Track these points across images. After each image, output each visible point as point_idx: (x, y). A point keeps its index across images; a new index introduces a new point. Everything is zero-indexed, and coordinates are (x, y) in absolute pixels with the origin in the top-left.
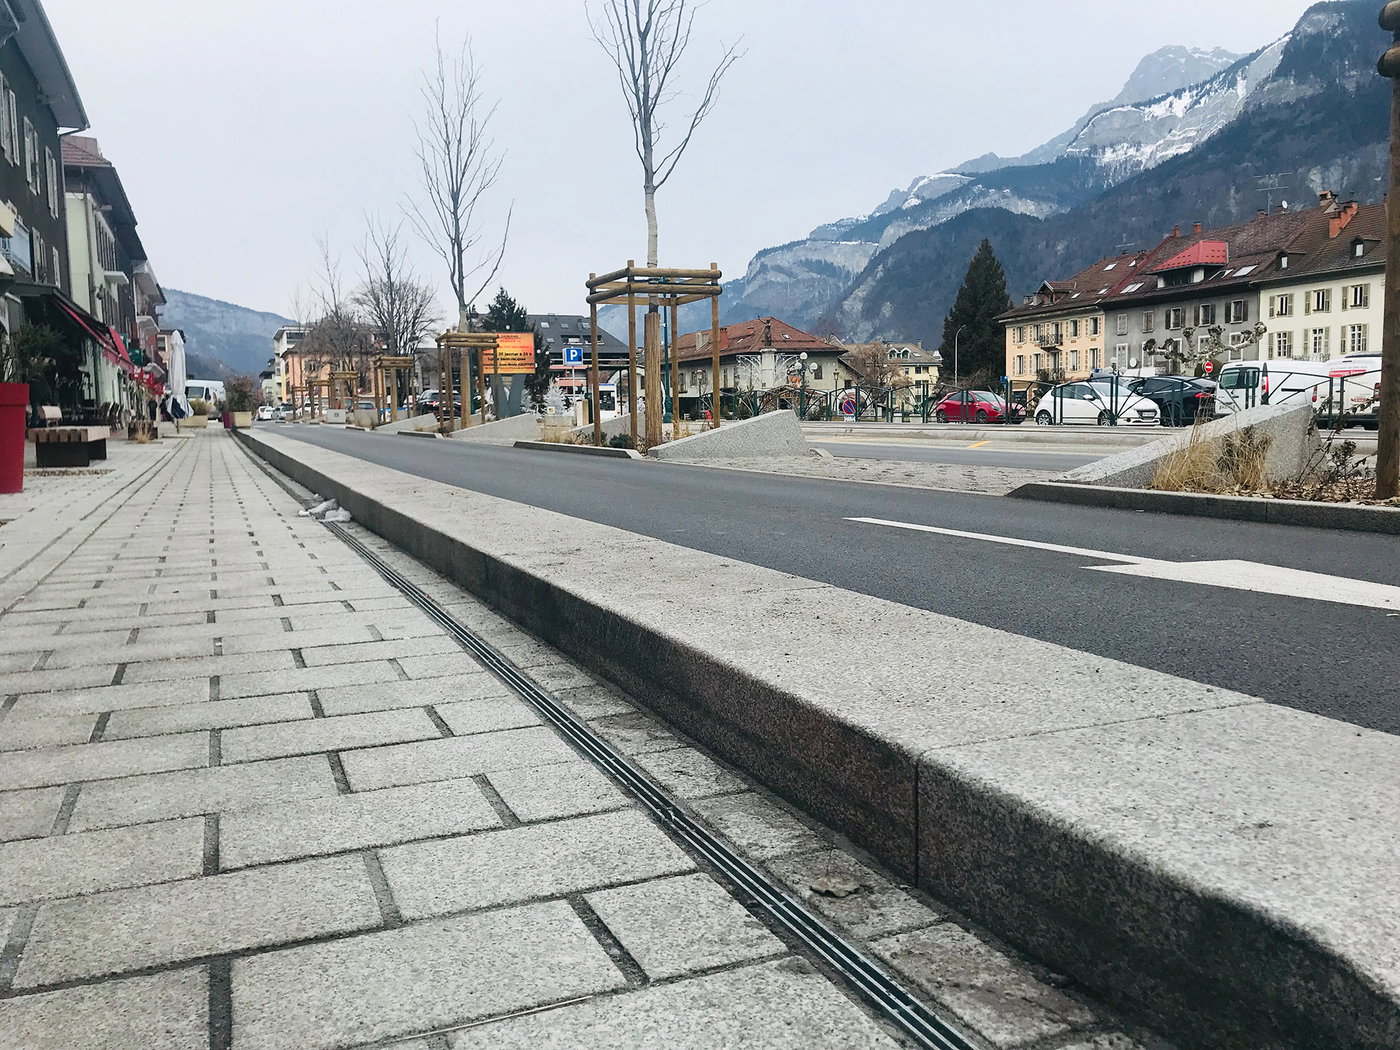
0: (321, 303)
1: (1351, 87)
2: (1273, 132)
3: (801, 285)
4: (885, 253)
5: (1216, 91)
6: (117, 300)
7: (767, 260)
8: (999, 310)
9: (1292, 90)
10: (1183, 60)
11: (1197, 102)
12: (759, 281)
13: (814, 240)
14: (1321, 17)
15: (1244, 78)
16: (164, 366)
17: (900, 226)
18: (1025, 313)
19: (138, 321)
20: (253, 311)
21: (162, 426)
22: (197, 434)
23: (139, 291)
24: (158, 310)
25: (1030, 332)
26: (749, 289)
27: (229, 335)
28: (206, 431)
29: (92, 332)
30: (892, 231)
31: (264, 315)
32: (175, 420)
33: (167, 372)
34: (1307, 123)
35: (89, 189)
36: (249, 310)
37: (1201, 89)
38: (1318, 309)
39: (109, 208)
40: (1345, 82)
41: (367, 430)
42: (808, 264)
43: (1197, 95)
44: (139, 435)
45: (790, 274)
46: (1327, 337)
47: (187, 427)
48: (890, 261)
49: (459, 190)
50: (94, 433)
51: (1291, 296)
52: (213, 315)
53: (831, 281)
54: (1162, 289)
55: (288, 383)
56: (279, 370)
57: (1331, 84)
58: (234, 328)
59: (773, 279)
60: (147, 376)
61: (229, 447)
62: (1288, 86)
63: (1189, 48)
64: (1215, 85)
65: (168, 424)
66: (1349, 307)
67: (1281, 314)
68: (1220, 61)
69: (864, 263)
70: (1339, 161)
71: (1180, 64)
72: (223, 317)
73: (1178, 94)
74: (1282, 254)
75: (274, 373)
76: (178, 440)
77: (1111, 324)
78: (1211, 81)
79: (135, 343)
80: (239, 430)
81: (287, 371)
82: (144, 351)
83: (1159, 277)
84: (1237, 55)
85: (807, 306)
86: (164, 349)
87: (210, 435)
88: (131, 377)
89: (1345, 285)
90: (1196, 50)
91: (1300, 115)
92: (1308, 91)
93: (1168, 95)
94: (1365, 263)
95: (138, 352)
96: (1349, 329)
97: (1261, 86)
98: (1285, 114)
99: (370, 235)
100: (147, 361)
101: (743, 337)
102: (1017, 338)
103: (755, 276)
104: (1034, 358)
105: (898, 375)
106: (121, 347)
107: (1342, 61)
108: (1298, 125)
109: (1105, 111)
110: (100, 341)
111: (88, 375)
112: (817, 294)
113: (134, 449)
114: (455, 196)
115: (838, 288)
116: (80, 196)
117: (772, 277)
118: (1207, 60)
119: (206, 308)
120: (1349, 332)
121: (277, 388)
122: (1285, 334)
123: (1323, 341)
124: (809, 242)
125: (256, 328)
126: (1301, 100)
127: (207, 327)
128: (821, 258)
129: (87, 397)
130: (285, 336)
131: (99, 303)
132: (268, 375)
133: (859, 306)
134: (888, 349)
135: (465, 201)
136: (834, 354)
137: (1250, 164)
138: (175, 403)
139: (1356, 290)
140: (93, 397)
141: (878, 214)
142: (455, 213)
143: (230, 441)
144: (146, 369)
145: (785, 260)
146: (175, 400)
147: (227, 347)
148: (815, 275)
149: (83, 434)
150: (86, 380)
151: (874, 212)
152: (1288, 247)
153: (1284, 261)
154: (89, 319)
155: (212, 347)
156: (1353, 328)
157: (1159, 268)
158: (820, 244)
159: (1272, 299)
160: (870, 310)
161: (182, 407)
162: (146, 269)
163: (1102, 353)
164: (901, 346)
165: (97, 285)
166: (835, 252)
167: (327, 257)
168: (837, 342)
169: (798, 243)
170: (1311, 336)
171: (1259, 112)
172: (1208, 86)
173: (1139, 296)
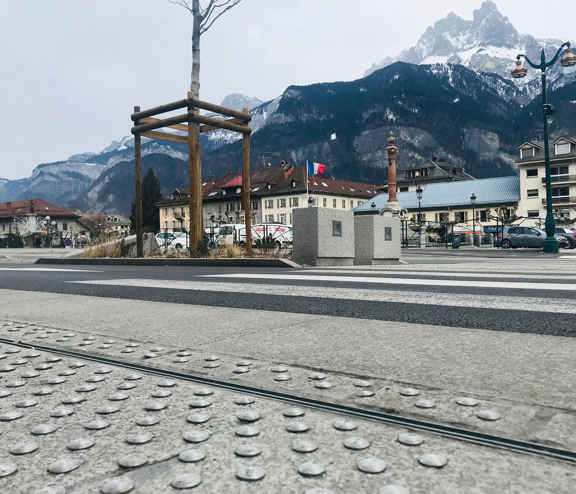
1: (304, 120)
2: (277, 134)
3: (64, 183)
4: (109, 171)
7: (44, 170)
9: (283, 119)
10: (242, 100)
12: (39, 180)
13: (71, 161)
14: (293, 91)
15: (266, 111)
17: (116, 158)
18: (167, 202)
25: (170, 211)
26: (34, 184)
30: (113, 160)
34: (289, 132)
38: (282, 206)
40: (302, 118)
42: (68, 173)
45: (57, 177)
48: (112, 175)
51: (272, 201)
53: (81, 182)
54: (225, 195)
57: (297, 118)
62: (282, 117)
63: (244, 96)
64: (255, 112)
66: (292, 205)
67: (269, 208)
68: (256, 103)
69: (99, 175)
70: (301, 149)
74: (268, 184)
78: (253, 111)
83: (223, 190)
84: (262, 101)
85: (68, 194)
89: (290, 198)
90: (247, 97)
91: (287, 129)
92: (289, 120)
94: (297, 189)
97: (272, 115)
98: (281, 128)
101: (21, 208)
102: (165, 214)
103: (37, 177)
104: (172, 223)
105: (112, 229)
107: (301, 109)
108: (286, 133)
112: (73, 188)
115: (85, 186)
117: (47, 178)
118: (251, 101)
122: (271, 215)
123: (284, 218)
124: (68, 163)
126: (287, 123)
128: (75, 170)
133: (96, 196)
134: (106, 217)
137: (269, 146)
139: (294, 199)
141: (105, 152)
145: (55, 170)
148: (72, 179)
152: (271, 181)
153: (269, 186)
157: (224, 186)
158: (74, 164)
159: (266, 201)
160: (102, 197)
164: (113, 216)
166: (83, 168)
168: (78, 213)
169: (62, 162)
170: (280, 217)
171: (271, 125)
173: (215, 198)
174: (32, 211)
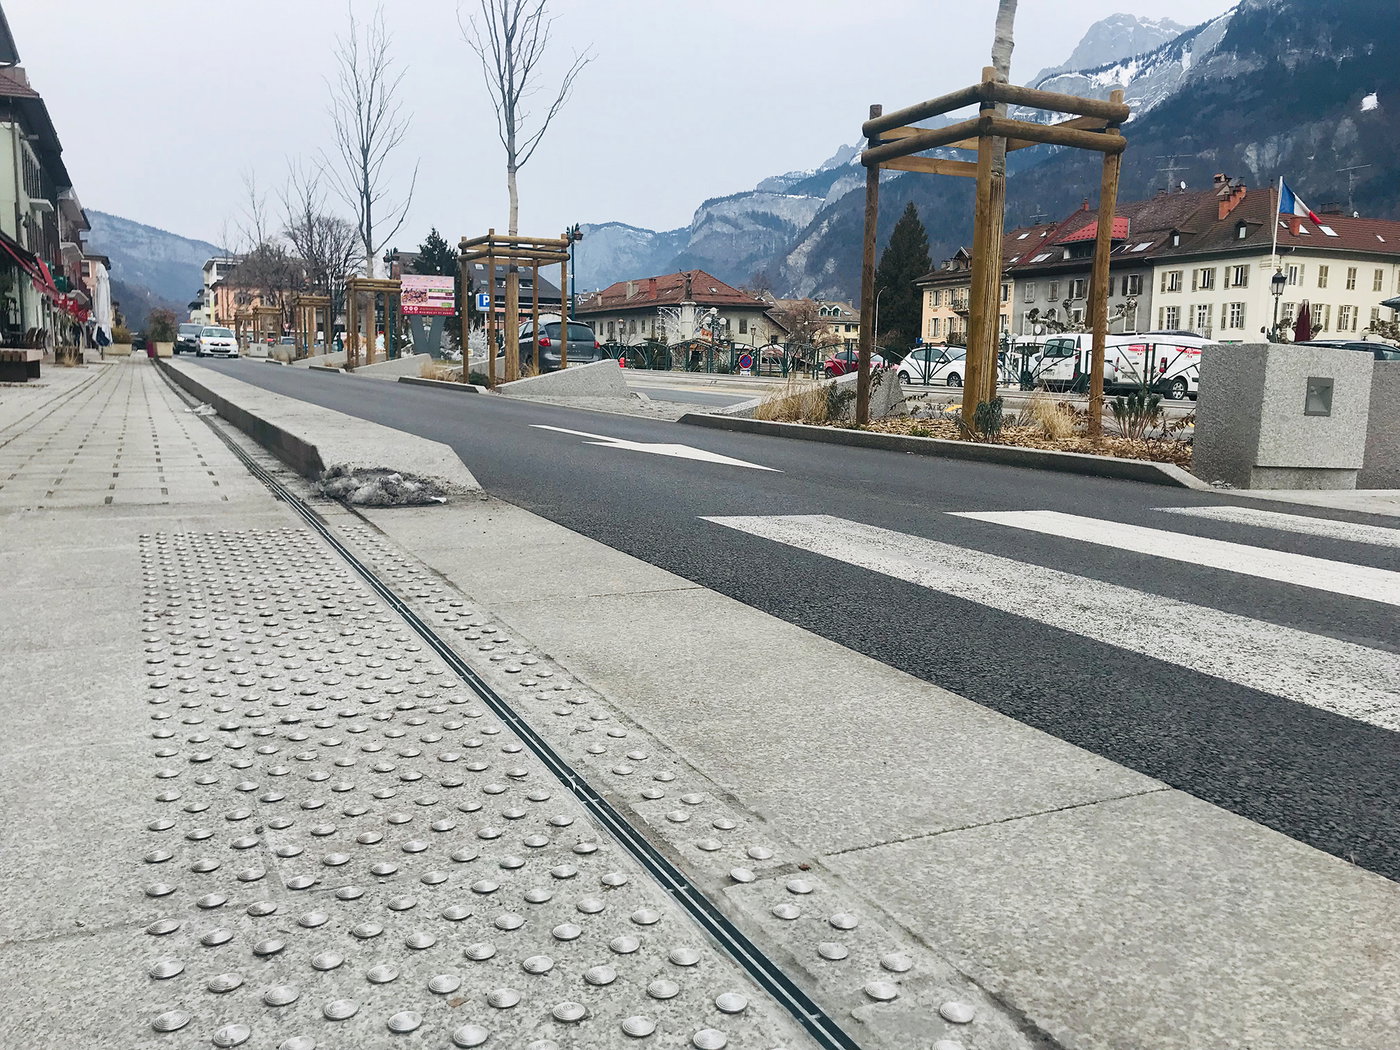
0: (247, 240)
1: (1290, 64)
2: (1213, 106)
3: (747, 237)
4: (831, 209)
5: (1161, 62)
6: (41, 227)
7: (713, 210)
8: (921, 273)
9: (1235, 65)
10: (1131, 29)
11: (1143, 72)
12: (705, 231)
13: (761, 192)
15: (1189, 51)
16: (87, 292)
17: (846, 182)
18: (941, 277)
19: (61, 247)
20: (183, 239)
21: (90, 354)
22: (122, 362)
23: (63, 218)
24: (83, 236)
25: (946, 297)
26: (695, 239)
27: (157, 262)
28: (130, 359)
29: (19, 260)
30: (838, 187)
31: (195, 243)
32: (100, 347)
33: (91, 299)
34: (1247, 98)
35: (17, 119)
36: (176, 237)
37: (1148, 60)
38: (1204, 287)
39: (36, 137)
40: (1285, 59)
41: (284, 364)
42: (754, 216)
43: (1143, 65)
44: (67, 360)
45: (736, 225)
46: (1210, 314)
47: (111, 355)
48: (835, 217)
49: (368, 146)
50: (32, 355)
51: (1181, 273)
52: (140, 240)
53: (777, 234)
54: (1067, 261)
55: (217, 315)
56: (208, 301)
57: (1272, 60)
58: (163, 256)
59: (719, 230)
60: (72, 303)
61: (151, 375)
62: (1230, 61)
63: (1138, 16)
64: (1161, 56)
65: (92, 352)
66: (1230, 286)
67: (1171, 289)
68: (1167, 32)
69: (810, 218)
70: (1275, 138)
71: (1129, 33)
72: (150, 242)
73: (1125, 63)
74: (1174, 233)
75: (203, 304)
76: (103, 366)
77: (1020, 292)
78: (1157, 52)
79: (59, 270)
80: (162, 360)
81: (216, 303)
82: (68, 278)
83: (1066, 249)
84: (1183, 27)
85: (752, 258)
86: (88, 274)
87: (134, 363)
88: (55, 304)
89: (1228, 265)
90: (1144, 20)
91: (1240, 92)
92: (1250, 67)
93: (1115, 64)
94: (1247, 245)
95: (62, 278)
96: (1229, 307)
97: (1205, 59)
98: (1226, 89)
99: (291, 178)
100: (71, 288)
101: (672, 289)
102: (933, 302)
103: (701, 225)
104: (948, 321)
105: (828, 333)
106: (47, 274)
107: (1284, 37)
108: (1237, 100)
109: (1053, 76)
110: (26, 268)
111: (14, 301)
112: (762, 247)
113: (61, 371)
114: (365, 152)
115: (784, 242)
116: (8, 125)
117: (718, 227)
118: (1155, 30)
119: (133, 233)
120: (1229, 309)
121: (206, 319)
122: (1174, 309)
123: (1206, 316)
124: (755, 194)
125: (186, 256)
126: (1242, 75)
127: (134, 253)
128: (767, 210)
129: (12, 322)
130: (215, 267)
131: (24, 230)
132: (197, 306)
133: (803, 261)
134: (818, 306)
135: (374, 156)
136: (760, 310)
137: (1189, 137)
138: (100, 332)
139: (1238, 270)
140: (19, 322)
141: (825, 169)
142: (365, 168)
143: (152, 369)
144: (70, 295)
145: (731, 211)
146: (100, 329)
147: (155, 274)
148: (760, 228)
149: (23, 355)
150: (12, 305)
151: (822, 167)
152: (1181, 226)
153: (1177, 239)
154: (16, 247)
155: (139, 273)
156: (1233, 306)
157: (1067, 239)
158: (767, 196)
159: (1164, 275)
160: (814, 265)
161: (107, 336)
162: (71, 196)
163: (1011, 320)
164: (832, 304)
165: (23, 212)
166: (781, 206)
167: (253, 196)
168: (768, 298)
169: (745, 194)
170: (1197, 312)
171: (1201, 85)
172: (1154, 57)
173: (1045, 266)
174: (689, 296)
